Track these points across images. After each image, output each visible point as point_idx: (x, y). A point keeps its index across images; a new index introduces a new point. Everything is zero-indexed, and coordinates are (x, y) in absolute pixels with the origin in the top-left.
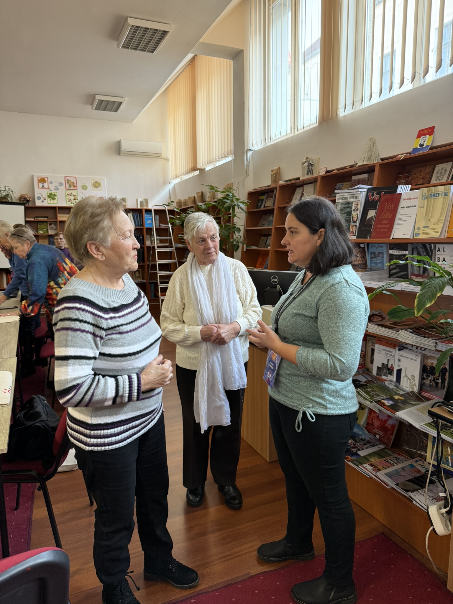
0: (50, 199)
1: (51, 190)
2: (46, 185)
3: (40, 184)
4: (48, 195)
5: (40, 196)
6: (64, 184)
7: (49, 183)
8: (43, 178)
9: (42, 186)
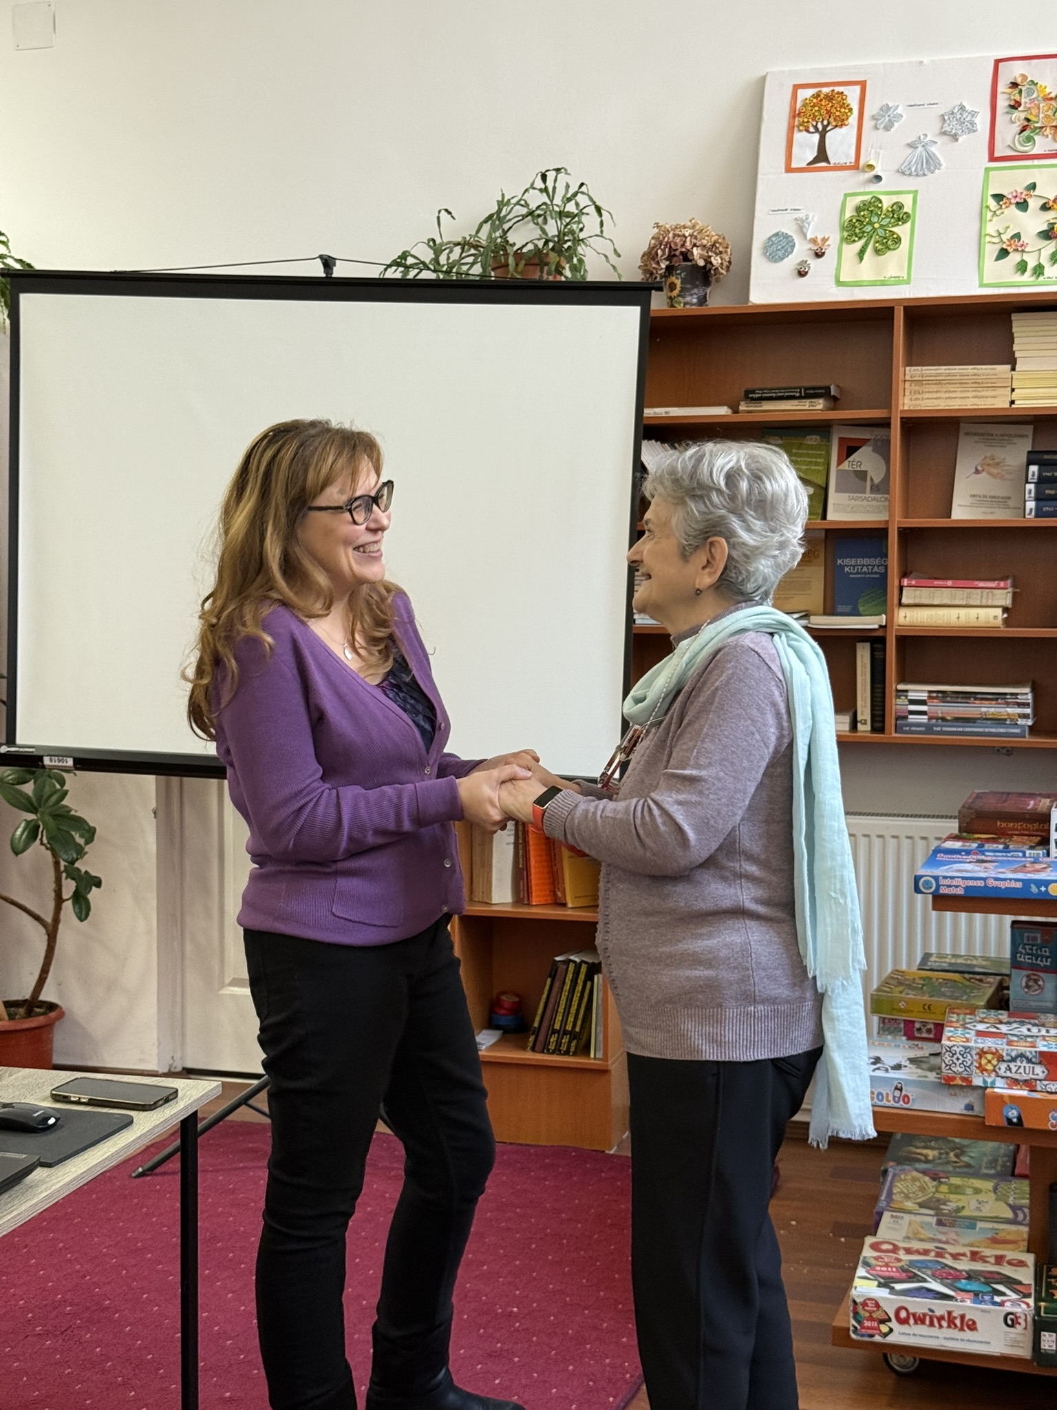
0: (859, 244)
1: (878, 178)
2: (840, 142)
3: (799, 136)
4: (849, 213)
5: (790, 230)
6: (982, 122)
7: (868, 124)
8: (826, 90)
9: (811, 154)
